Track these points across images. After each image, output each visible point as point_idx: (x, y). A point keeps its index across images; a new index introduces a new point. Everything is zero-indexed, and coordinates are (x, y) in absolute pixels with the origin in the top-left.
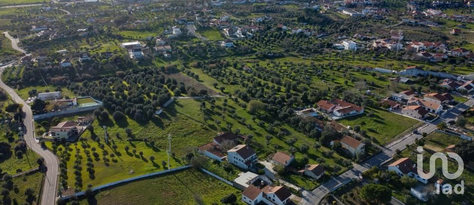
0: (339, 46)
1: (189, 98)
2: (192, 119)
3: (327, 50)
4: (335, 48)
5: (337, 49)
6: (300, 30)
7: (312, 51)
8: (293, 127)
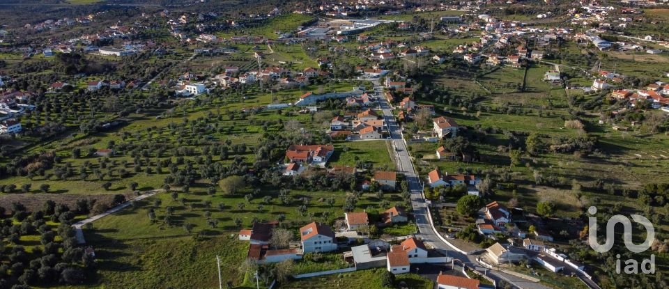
0: (182, 93)
1: (101, 216)
2: (160, 238)
3: (175, 101)
4: (181, 96)
5: (186, 97)
6: (100, 84)
7: (159, 106)
8: (303, 190)
